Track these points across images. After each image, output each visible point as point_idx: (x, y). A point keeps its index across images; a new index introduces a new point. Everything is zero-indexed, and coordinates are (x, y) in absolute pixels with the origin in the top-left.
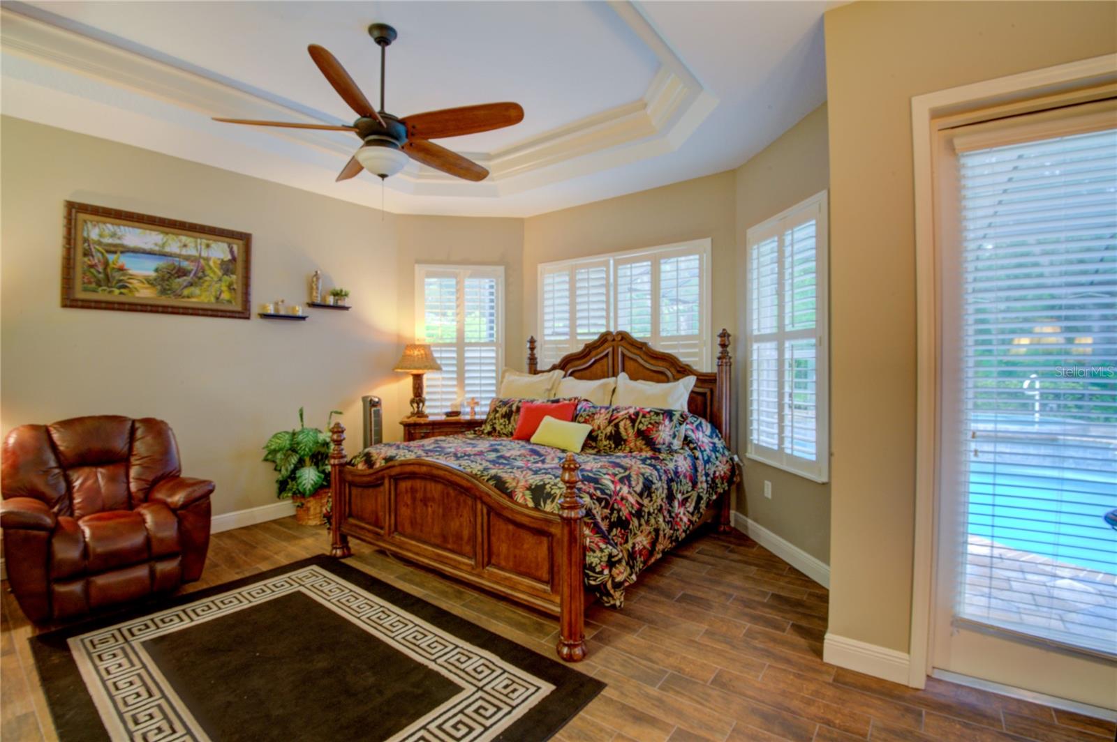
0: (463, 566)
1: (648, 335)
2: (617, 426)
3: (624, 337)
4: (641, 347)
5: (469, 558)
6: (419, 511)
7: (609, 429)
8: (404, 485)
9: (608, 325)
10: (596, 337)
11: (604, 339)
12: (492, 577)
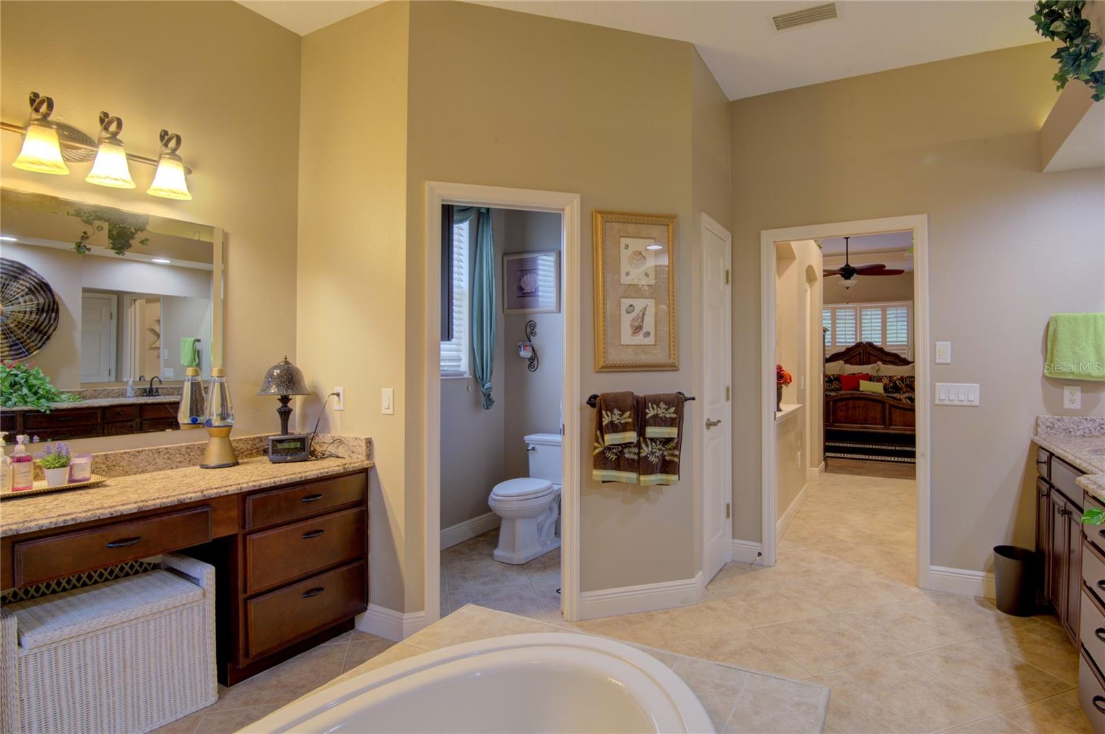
0: (879, 429)
1: (880, 344)
2: (895, 383)
3: (870, 345)
4: (881, 350)
5: (880, 425)
6: (850, 412)
7: (891, 385)
8: (840, 403)
9: (856, 338)
10: (854, 344)
11: (859, 345)
12: (893, 429)
